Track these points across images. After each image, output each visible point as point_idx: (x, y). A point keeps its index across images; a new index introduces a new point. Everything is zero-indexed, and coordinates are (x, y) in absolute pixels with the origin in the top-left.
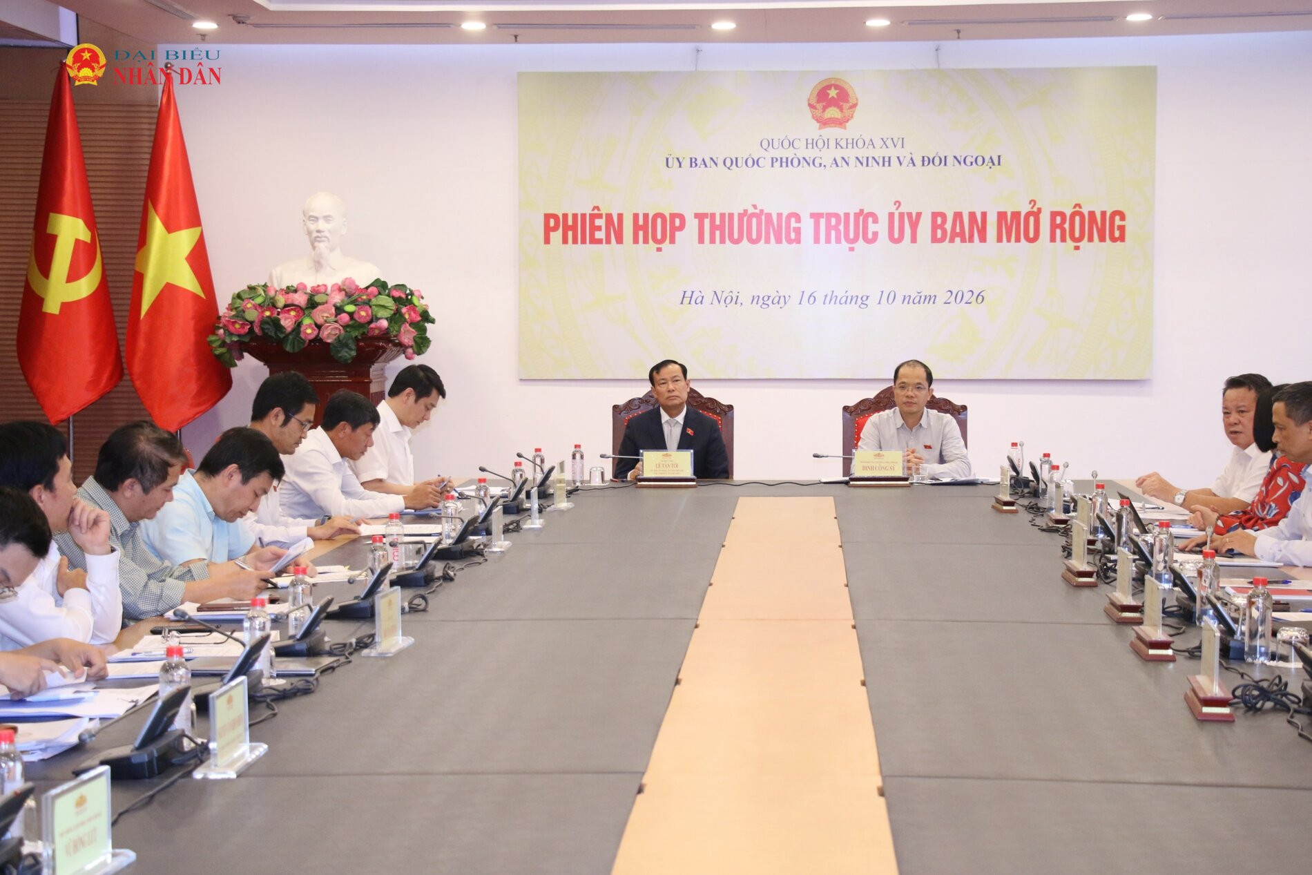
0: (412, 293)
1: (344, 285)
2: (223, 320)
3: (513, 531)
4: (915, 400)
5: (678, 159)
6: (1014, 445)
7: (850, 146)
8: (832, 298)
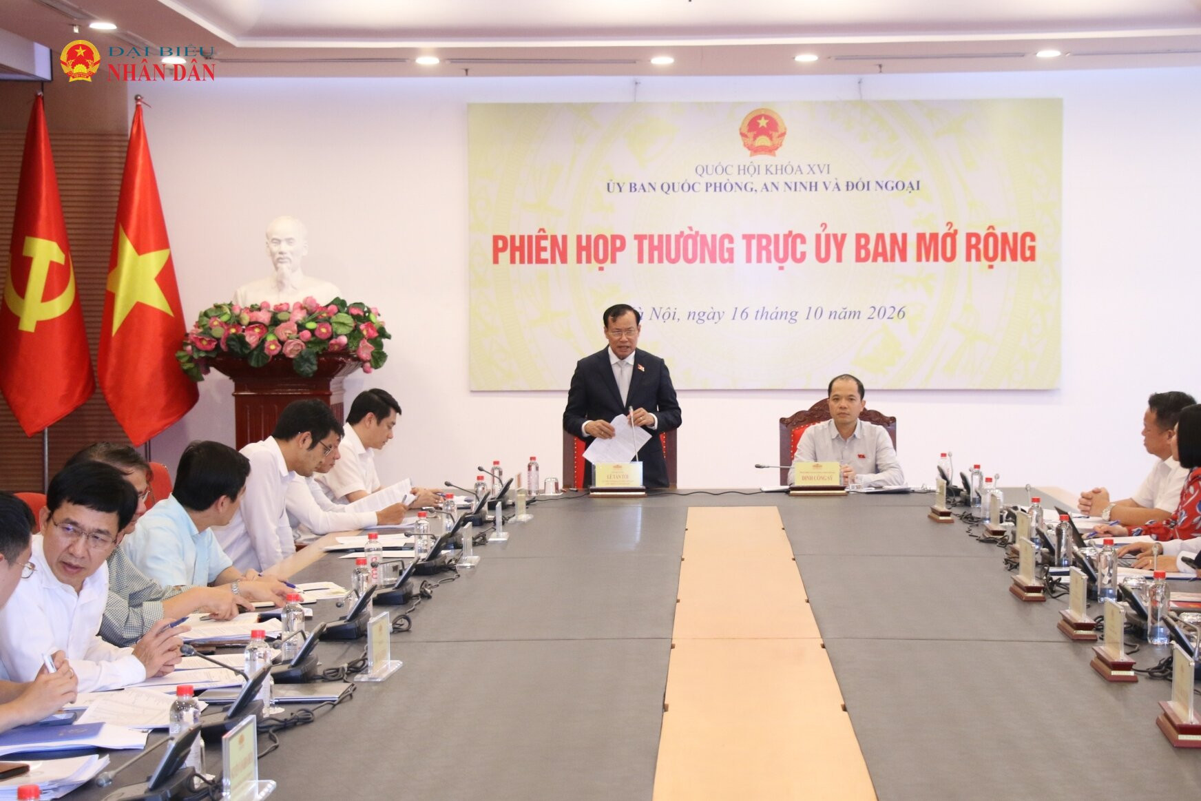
0: (369, 311)
1: (305, 303)
2: (191, 337)
3: (480, 544)
4: (847, 411)
5: (618, 184)
6: (943, 455)
7: (779, 172)
8: (763, 314)
